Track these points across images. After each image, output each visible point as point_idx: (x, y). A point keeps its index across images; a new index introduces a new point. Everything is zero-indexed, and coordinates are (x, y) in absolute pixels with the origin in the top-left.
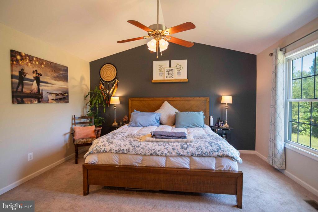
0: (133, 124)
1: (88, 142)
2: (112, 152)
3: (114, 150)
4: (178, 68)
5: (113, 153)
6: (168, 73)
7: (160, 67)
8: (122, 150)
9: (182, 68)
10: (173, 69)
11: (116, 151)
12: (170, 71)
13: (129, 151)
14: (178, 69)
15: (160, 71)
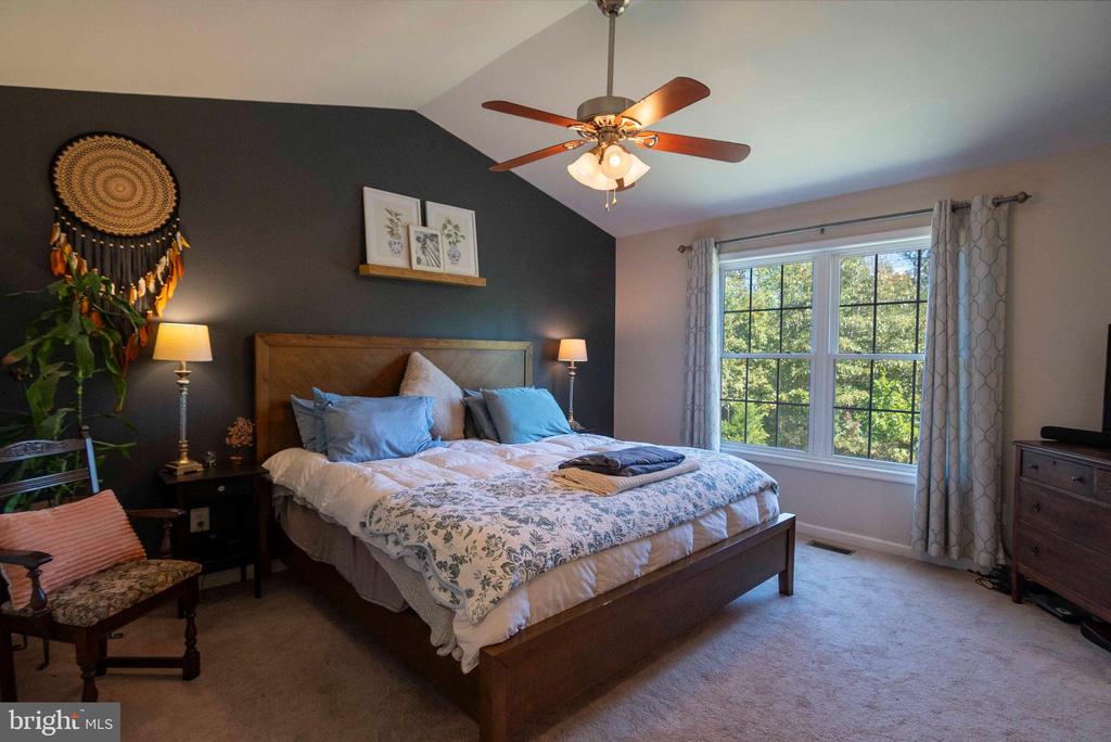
0: (360, 452)
1: (158, 589)
2: (582, 553)
3: (586, 547)
4: (449, 236)
5: (587, 556)
6: (424, 248)
7: (389, 216)
8: (605, 536)
9: (463, 237)
10: (437, 236)
11: (590, 545)
12: (428, 242)
13: (622, 535)
14: (451, 239)
15: (392, 233)
